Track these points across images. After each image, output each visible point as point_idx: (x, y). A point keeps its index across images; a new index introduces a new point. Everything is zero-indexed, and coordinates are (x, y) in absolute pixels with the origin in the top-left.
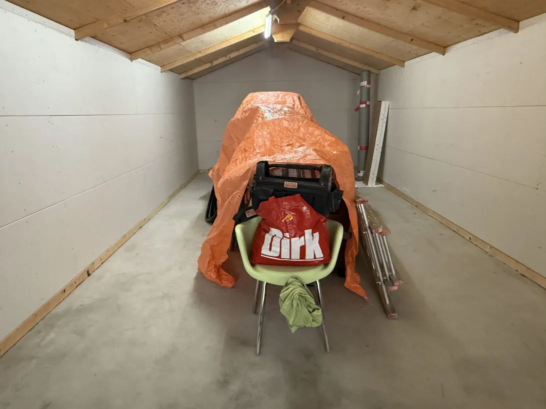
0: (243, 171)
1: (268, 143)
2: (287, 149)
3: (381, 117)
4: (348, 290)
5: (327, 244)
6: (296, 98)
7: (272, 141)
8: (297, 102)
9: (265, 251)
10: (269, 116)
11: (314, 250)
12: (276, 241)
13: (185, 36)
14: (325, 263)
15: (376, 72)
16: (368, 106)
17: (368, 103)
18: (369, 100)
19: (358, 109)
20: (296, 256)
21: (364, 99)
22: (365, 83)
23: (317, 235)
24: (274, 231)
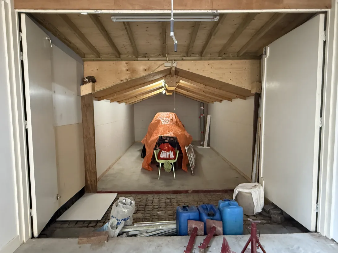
0: (156, 138)
1: (163, 131)
2: (168, 133)
3: (208, 121)
4: (183, 170)
5: (175, 154)
6: (174, 115)
7: (164, 130)
8: (174, 117)
9: (161, 156)
10: (163, 123)
11: (172, 156)
12: (163, 153)
13: (137, 97)
14: (175, 159)
15: (207, 103)
16: (204, 116)
17: (203, 115)
18: (204, 114)
19: (200, 117)
20: (168, 157)
21: (202, 113)
22: (202, 108)
23: (172, 152)
24: (163, 151)
